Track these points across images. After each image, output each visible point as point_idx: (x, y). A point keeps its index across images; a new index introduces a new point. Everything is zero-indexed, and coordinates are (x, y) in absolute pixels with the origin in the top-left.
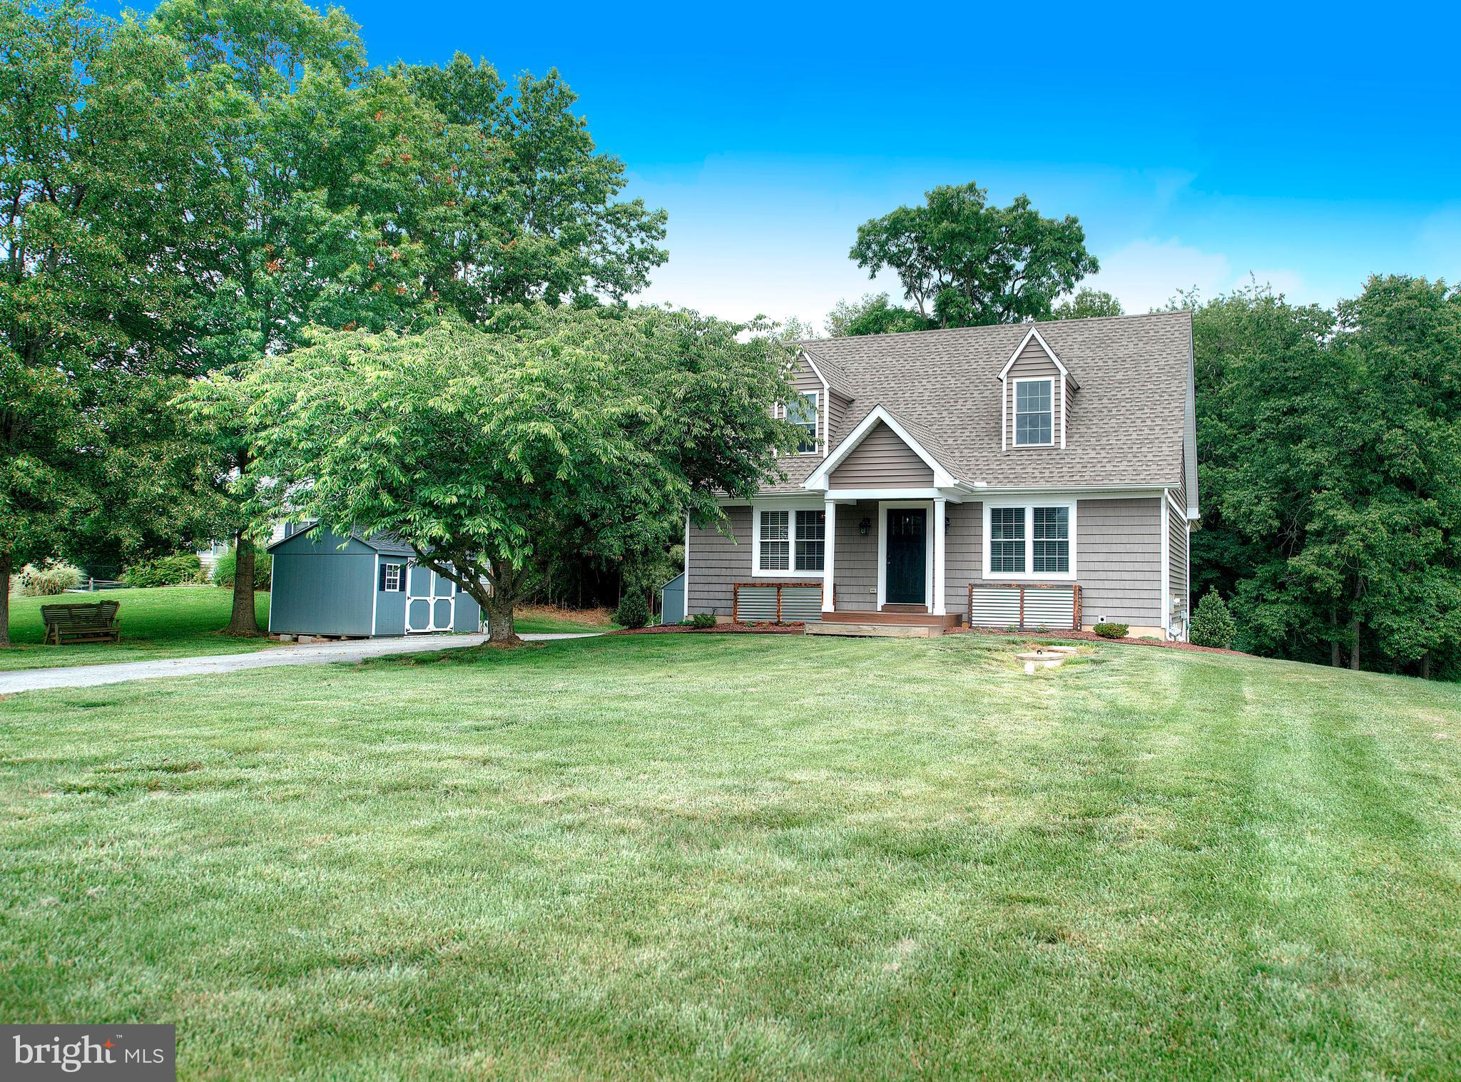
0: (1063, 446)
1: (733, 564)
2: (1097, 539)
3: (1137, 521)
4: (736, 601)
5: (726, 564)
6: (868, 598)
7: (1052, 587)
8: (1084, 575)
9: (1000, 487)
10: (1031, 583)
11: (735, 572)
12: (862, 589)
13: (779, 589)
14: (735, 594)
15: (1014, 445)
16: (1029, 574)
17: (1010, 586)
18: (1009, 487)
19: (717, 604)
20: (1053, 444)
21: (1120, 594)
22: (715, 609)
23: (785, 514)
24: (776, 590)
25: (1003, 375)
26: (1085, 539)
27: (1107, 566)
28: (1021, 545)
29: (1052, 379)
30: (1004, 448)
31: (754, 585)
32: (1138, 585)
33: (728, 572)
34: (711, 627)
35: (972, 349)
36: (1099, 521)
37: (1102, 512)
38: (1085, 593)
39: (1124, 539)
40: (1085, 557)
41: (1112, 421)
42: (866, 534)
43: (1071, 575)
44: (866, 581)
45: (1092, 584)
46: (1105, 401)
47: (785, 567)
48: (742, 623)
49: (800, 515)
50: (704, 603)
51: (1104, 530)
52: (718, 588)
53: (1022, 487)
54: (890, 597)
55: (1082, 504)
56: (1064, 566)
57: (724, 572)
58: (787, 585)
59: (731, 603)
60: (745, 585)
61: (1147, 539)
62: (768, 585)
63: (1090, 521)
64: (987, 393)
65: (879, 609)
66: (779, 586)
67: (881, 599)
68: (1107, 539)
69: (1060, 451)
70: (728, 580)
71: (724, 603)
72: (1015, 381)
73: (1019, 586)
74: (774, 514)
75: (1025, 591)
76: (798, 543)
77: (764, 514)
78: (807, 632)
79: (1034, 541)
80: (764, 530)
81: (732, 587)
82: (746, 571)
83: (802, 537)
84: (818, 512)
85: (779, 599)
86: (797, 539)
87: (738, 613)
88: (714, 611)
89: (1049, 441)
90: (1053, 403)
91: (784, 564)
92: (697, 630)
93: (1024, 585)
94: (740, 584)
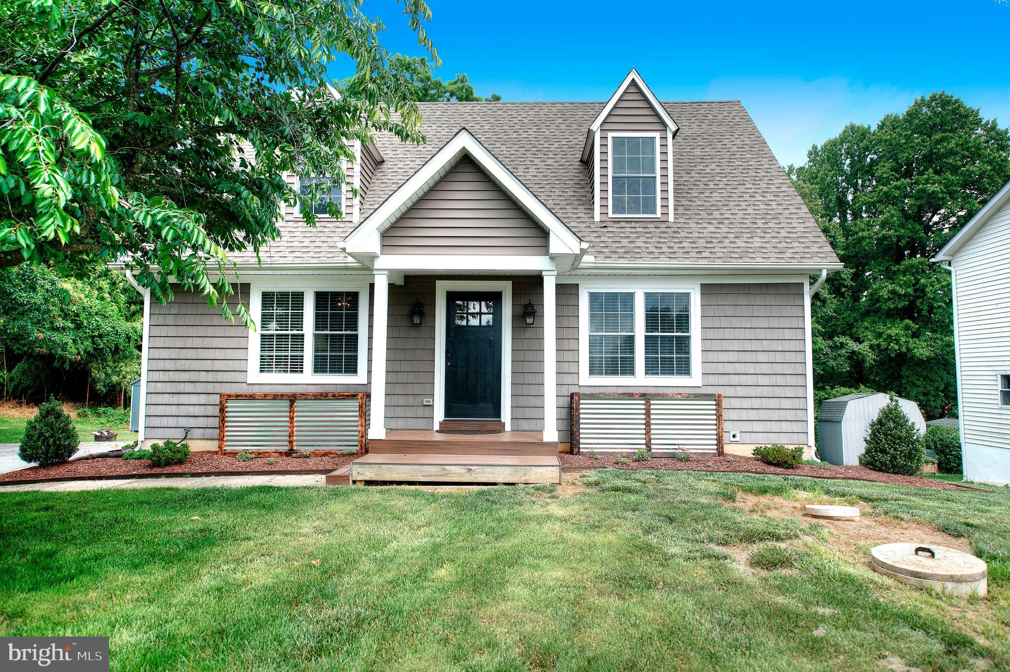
0: (671, 218)
1: (218, 365)
2: (728, 334)
3: (775, 311)
4: (223, 421)
5: (207, 365)
6: (421, 412)
7: (689, 397)
8: (712, 380)
9: (609, 263)
10: (661, 391)
11: (220, 377)
12: (411, 400)
13: (292, 402)
14: (222, 410)
15: (610, 215)
16: (640, 379)
17: (630, 396)
18: (623, 263)
19: (192, 422)
20: (659, 215)
21: (756, 403)
22: (187, 430)
23: (298, 297)
24: (287, 403)
25: (596, 126)
26: (712, 334)
27: (739, 368)
28: (631, 341)
29: (657, 135)
30: (597, 217)
31: (252, 397)
32: (778, 392)
33: (210, 377)
34: (180, 462)
36: (729, 311)
37: (731, 299)
39: (760, 334)
40: (713, 357)
41: (714, 194)
42: (418, 326)
43: (695, 379)
44: (417, 389)
45: (732, 392)
47: (299, 370)
48: (234, 454)
49: (321, 298)
50: (172, 422)
51: (735, 322)
52: (193, 399)
53: (639, 263)
54: (448, 412)
55: (707, 289)
56: (684, 368)
57: (203, 376)
58: (305, 397)
59: (215, 422)
60: (238, 397)
61: (788, 334)
62: (276, 397)
63: (717, 311)
65: (436, 427)
66: (292, 399)
67: (439, 414)
68: (739, 334)
69: (669, 225)
70: (210, 388)
71: (202, 422)
72: (610, 135)
73: (643, 396)
74: (283, 297)
75: (652, 402)
76: (316, 337)
77: (267, 298)
78: (354, 478)
79: (646, 337)
80: (266, 319)
81: (216, 399)
82: (238, 377)
83: (325, 328)
84: (349, 294)
85: (292, 418)
86: (316, 330)
87: (225, 438)
88: (187, 433)
89: (654, 212)
90: (658, 165)
91: (297, 366)
92: (158, 470)
93: (651, 395)
94: (229, 396)
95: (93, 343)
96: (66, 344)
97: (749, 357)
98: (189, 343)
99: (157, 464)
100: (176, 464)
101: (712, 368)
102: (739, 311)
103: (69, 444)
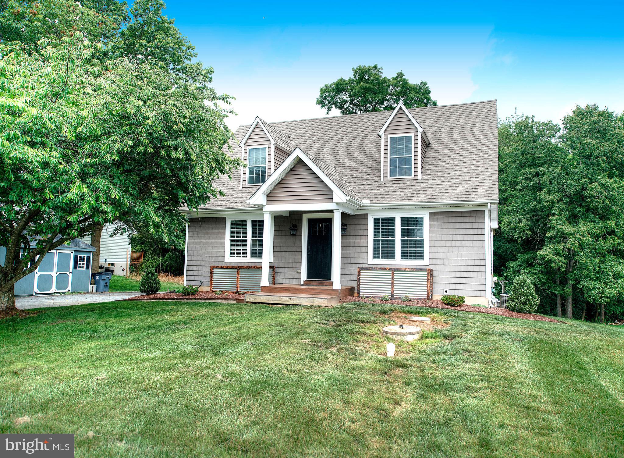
0: (420, 177)
1: (214, 254)
2: (443, 238)
3: (469, 226)
4: (211, 277)
5: (209, 254)
6: (296, 276)
7: (413, 270)
8: (434, 262)
9: (379, 203)
10: (399, 267)
11: (213, 259)
12: (292, 270)
13: (238, 270)
14: (211, 273)
15: (389, 177)
16: (398, 261)
17: (384, 269)
18: (385, 203)
19: (203, 279)
20: (413, 176)
21: (458, 274)
22: (202, 282)
23: (245, 223)
24: (236, 270)
25: (381, 133)
26: (434, 238)
27: (449, 256)
28: (393, 242)
29: (413, 135)
30: (382, 179)
31: (222, 267)
32: (470, 268)
33: (210, 259)
34: (193, 294)
35: (365, 125)
36: (444, 226)
37: (445, 220)
38: (435, 274)
39: (461, 238)
40: (435, 250)
41: (451, 162)
42: (294, 235)
43: (425, 262)
44: (294, 265)
45: (439, 268)
46: (446, 151)
47: (245, 255)
49: (253, 223)
50: (196, 278)
51: (447, 232)
53: (393, 203)
54: (309, 275)
55: (432, 215)
56: (420, 256)
57: (208, 258)
60: (217, 267)
61: (476, 238)
62: (232, 268)
63: (437, 226)
64: (373, 148)
65: (302, 283)
66: (238, 268)
67: (304, 276)
68: (449, 238)
69: (418, 181)
70: (207, 263)
71: (206, 278)
72: (389, 136)
73: (390, 269)
74: (239, 222)
75: (395, 272)
76: (252, 241)
77: (233, 223)
79: (401, 240)
80: (232, 232)
81: (208, 269)
82: (220, 259)
83: (256, 237)
85: (238, 277)
86: (252, 238)
87: (212, 285)
89: (411, 175)
90: (413, 150)
92: (184, 297)
93: (394, 269)
94: (214, 267)
97: (454, 250)
98: (202, 244)
99: (185, 294)
100: (191, 295)
101: (435, 256)
102: (450, 226)
103: (156, 286)
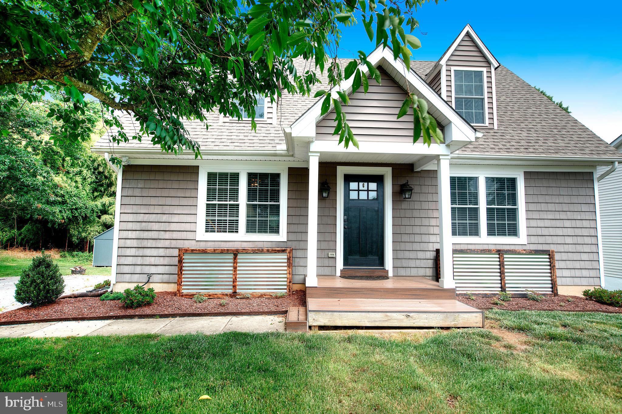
0: (496, 127)
1: (173, 227)
4: (181, 270)
8: (534, 239)
9: (469, 154)
10: (512, 248)
11: (175, 235)
12: (319, 253)
13: (235, 256)
14: (180, 261)
16: (484, 238)
18: (478, 154)
19: (153, 270)
20: (487, 124)
22: (150, 275)
23: (235, 177)
24: (231, 256)
25: (443, 62)
26: (532, 207)
27: (552, 231)
28: (475, 212)
29: (484, 70)
31: (204, 252)
33: (167, 235)
34: (149, 304)
36: (544, 191)
37: (545, 183)
43: (522, 239)
44: (324, 245)
47: (235, 230)
48: (191, 296)
49: (252, 177)
50: (138, 269)
52: (154, 252)
53: (489, 155)
55: (528, 175)
56: (513, 231)
58: (245, 251)
59: (175, 270)
60: (193, 251)
61: (584, 208)
62: (223, 252)
63: (536, 191)
65: (338, 273)
66: (236, 253)
67: (340, 263)
69: (495, 131)
70: (169, 243)
71: (161, 270)
72: (453, 69)
73: (499, 252)
74: (223, 176)
75: (505, 256)
77: (211, 177)
78: (311, 324)
79: (487, 209)
80: (211, 194)
81: (176, 252)
82: (190, 235)
84: (272, 175)
85: (235, 268)
86: (248, 201)
87: (183, 283)
88: (149, 278)
89: (483, 122)
90: (486, 90)
91: (233, 228)
92: (130, 312)
93: (504, 251)
94: (187, 250)
95: (72, 212)
96: (55, 212)
97: (559, 223)
99: (130, 306)
100: (145, 305)
101: (534, 231)
102: (551, 191)
103: (57, 288)
